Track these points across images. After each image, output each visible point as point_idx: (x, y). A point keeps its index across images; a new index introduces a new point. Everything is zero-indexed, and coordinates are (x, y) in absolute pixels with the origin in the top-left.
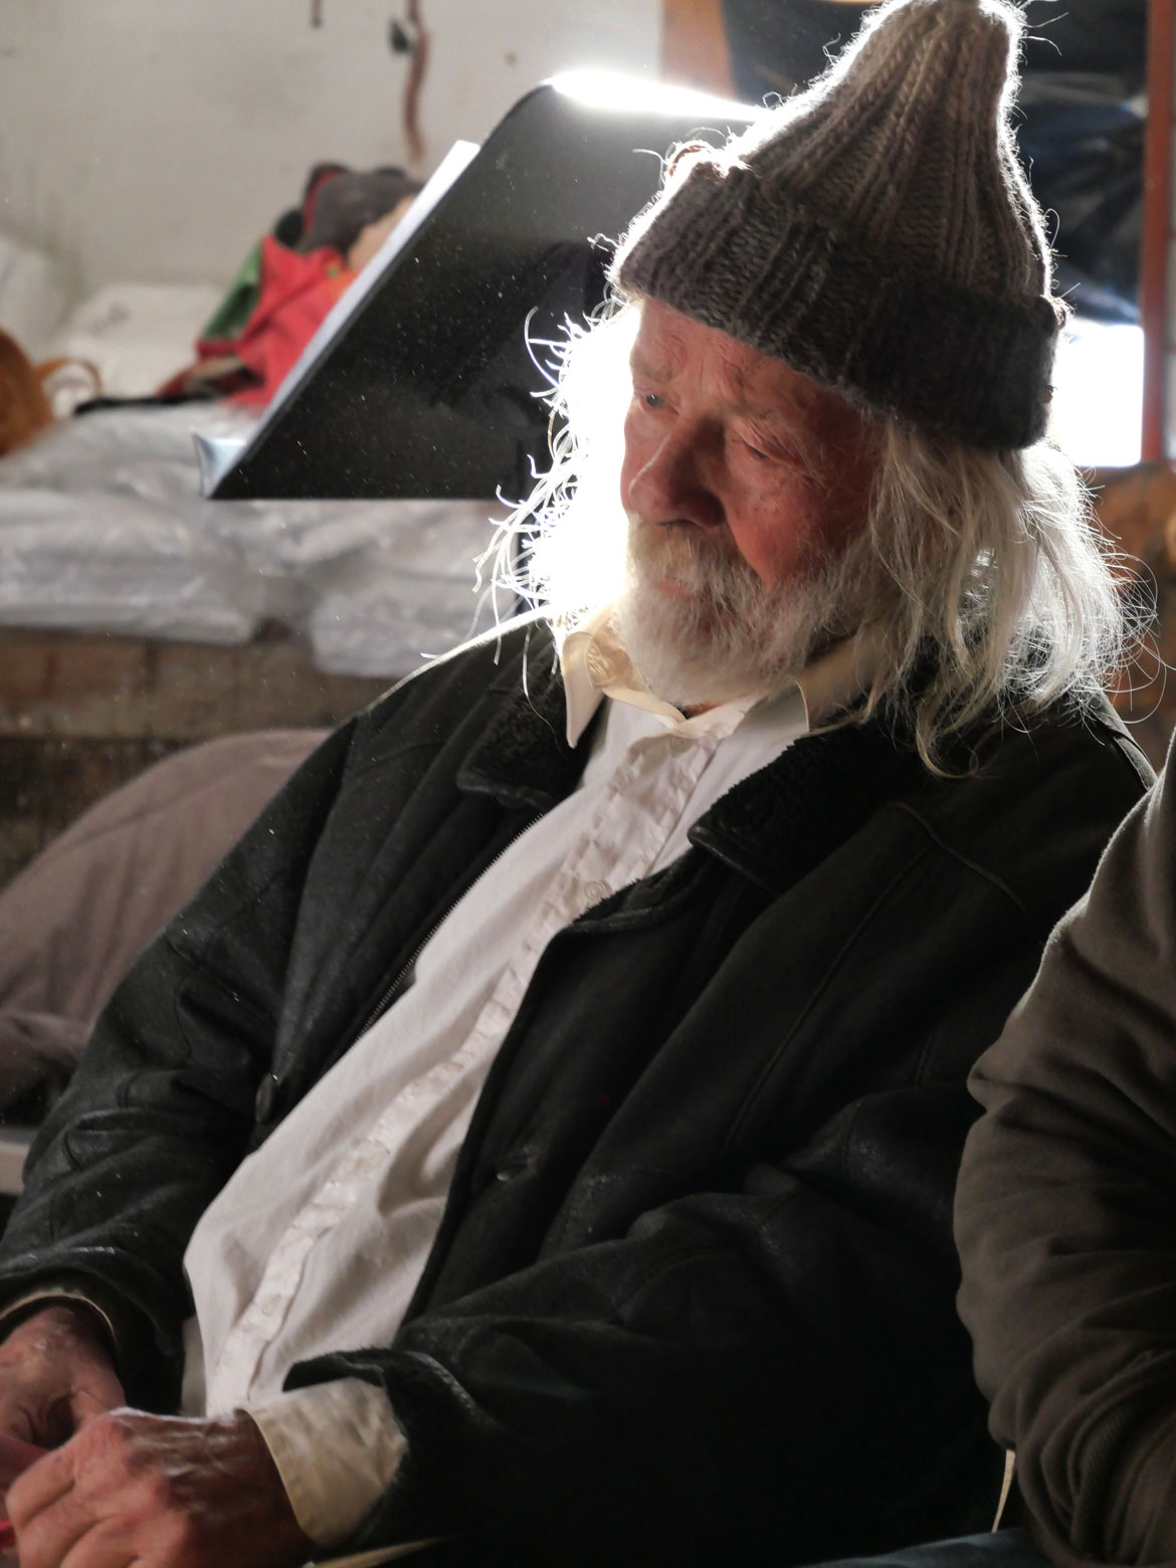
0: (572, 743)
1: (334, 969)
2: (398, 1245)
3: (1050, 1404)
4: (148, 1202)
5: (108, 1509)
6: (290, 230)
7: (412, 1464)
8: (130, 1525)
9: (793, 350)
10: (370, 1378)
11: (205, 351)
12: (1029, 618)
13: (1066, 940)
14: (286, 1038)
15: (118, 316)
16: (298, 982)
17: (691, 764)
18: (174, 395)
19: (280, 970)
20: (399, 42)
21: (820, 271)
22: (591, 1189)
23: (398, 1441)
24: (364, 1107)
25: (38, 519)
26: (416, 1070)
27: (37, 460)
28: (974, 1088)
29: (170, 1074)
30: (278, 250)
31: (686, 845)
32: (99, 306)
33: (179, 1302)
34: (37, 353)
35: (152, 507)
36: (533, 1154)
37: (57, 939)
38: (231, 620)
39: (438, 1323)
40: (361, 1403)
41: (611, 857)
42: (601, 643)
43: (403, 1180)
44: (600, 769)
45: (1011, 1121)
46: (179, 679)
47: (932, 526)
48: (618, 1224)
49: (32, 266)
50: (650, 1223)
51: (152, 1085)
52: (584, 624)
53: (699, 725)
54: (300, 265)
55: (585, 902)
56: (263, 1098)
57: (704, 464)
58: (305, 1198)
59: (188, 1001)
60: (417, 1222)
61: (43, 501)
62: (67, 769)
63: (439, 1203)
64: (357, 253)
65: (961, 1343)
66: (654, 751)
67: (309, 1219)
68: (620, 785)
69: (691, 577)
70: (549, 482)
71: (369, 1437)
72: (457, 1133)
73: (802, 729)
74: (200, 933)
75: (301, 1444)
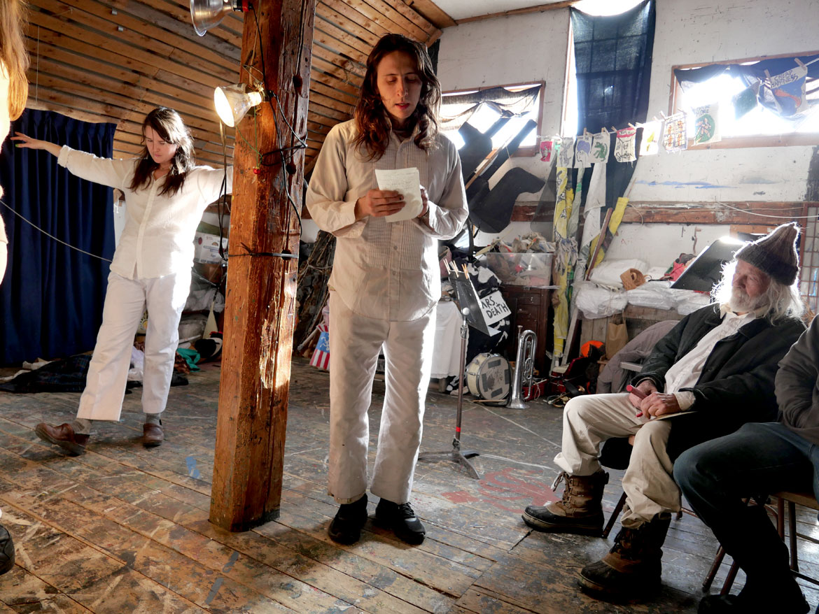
0: (721, 318)
1: (687, 343)
2: (694, 377)
3: (789, 406)
4: (661, 368)
5: (655, 403)
6: (677, 261)
7: (696, 402)
8: (657, 405)
9: (759, 267)
10: (691, 391)
11: (665, 275)
12: (789, 308)
13: (794, 347)
14: (679, 351)
15: (654, 270)
16: (681, 345)
17: (738, 322)
18: (661, 280)
19: (679, 343)
20: (693, 239)
21: (765, 257)
22: (722, 373)
23: (694, 399)
24: (690, 360)
25: (643, 293)
26: (697, 356)
27: (643, 286)
28: (779, 365)
29: (663, 354)
30: (676, 263)
31: (737, 332)
32: (652, 269)
33: (664, 381)
34: (644, 274)
35: (658, 293)
36: (713, 368)
37: (643, 342)
38: (667, 307)
39: (699, 386)
40: (689, 394)
41: (726, 333)
42: (726, 306)
43: (695, 369)
44: (725, 322)
45: (784, 369)
46: (660, 313)
47: (776, 293)
48: (726, 377)
49: (644, 264)
50: (730, 377)
51: (661, 355)
52: (724, 303)
53: (739, 317)
54: (679, 265)
55: (722, 338)
56: (676, 358)
57: (744, 281)
58: (682, 370)
59: (666, 345)
60: (697, 375)
61: (644, 291)
62: (645, 323)
63: (700, 373)
64: (686, 264)
65: (775, 397)
66: (733, 320)
67: (682, 373)
68: (728, 323)
69: (739, 295)
70: (720, 283)
71: (690, 398)
72: (703, 364)
73: (755, 318)
74: (668, 337)
75: (681, 398)
